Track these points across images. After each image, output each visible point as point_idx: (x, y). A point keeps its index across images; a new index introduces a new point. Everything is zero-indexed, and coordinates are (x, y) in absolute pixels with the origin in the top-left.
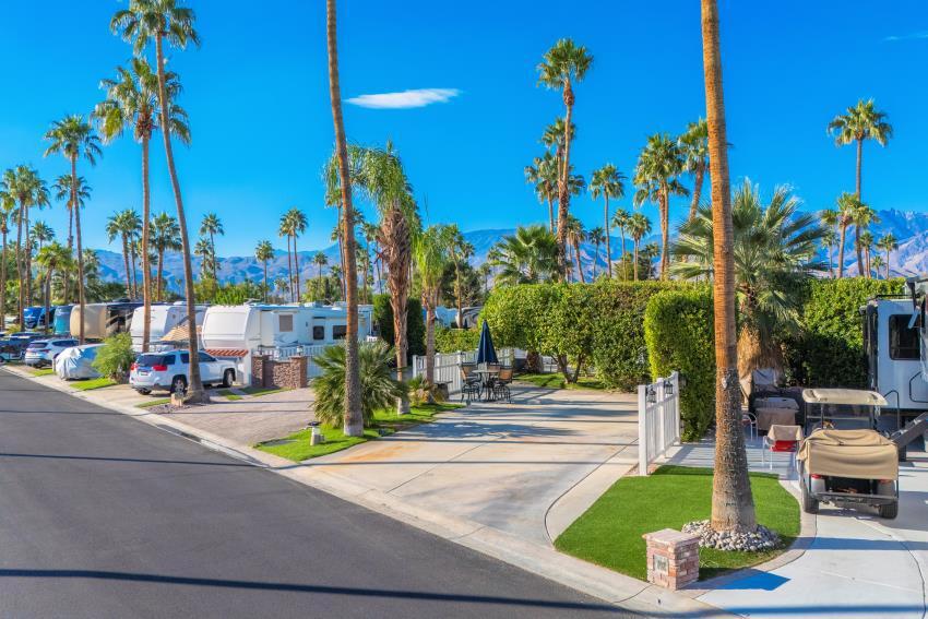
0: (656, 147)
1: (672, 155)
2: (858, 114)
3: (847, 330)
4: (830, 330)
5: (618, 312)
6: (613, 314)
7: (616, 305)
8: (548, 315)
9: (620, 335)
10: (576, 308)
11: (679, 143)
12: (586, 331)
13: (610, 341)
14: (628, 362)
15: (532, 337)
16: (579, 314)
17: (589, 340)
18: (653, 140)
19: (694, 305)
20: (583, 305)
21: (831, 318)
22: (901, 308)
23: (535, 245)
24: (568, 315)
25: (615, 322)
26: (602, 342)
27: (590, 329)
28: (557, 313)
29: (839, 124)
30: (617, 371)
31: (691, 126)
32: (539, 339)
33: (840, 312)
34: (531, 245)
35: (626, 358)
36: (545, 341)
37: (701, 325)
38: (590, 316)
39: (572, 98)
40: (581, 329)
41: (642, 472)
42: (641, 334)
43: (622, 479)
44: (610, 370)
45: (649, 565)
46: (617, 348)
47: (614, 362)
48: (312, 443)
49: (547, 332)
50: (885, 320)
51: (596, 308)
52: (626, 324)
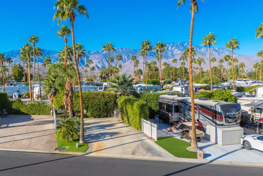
5: (95, 100)
6: (93, 100)
7: (94, 98)
10: (84, 99)
12: (87, 105)
13: (93, 107)
16: (85, 100)
20: (86, 98)
25: (94, 102)
26: (91, 107)
27: (88, 104)
30: (94, 114)
33: (146, 100)
35: (96, 110)
36: (75, 108)
38: (88, 101)
40: (86, 104)
41: (156, 140)
42: (100, 104)
43: (154, 142)
44: (92, 113)
45: (198, 157)
46: (95, 108)
47: (93, 111)
48: (77, 147)
49: (76, 105)
50: (173, 107)
51: (89, 99)
52: (97, 102)
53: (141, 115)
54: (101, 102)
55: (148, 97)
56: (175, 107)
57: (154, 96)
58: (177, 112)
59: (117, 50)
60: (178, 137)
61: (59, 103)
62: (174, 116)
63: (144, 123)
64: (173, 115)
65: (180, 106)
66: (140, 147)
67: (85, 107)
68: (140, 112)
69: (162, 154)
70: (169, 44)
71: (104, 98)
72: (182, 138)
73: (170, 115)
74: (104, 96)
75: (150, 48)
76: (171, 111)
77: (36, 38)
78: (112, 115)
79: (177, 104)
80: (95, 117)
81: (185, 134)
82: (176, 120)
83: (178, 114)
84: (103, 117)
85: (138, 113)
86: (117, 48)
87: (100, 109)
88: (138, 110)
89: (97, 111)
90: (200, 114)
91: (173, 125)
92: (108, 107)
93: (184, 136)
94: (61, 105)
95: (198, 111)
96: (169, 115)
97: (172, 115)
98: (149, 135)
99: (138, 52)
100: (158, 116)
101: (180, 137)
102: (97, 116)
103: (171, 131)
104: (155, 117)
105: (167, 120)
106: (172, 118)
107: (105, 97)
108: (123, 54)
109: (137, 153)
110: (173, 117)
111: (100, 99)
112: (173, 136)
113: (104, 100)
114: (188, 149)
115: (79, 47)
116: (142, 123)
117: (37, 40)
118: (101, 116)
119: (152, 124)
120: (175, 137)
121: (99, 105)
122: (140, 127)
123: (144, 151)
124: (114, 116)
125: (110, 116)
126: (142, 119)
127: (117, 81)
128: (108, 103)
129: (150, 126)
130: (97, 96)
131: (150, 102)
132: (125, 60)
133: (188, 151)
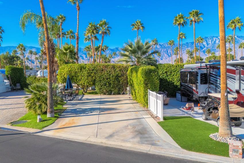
0: (92, 26)
1: (96, 28)
2: (138, 23)
3: (168, 77)
4: (163, 77)
5: (103, 72)
6: (102, 73)
7: (103, 70)
8: (82, 73)
9: (104, 79)
10: (91, 71)
11: (98, 26)
13: (101, 81)
14: (106, 86)
15: (77, 80)
16: (92, 73)
17: (95, 80)
18: (91, 24)
19: (154, 71)
20: (93, 70)
21: (164, 74)
22: (203, 71)
23: (69, 52)
24: (88, 73)
25: (102, 75)
26: (99, 81)
27: (95, 77)
28: (85, 73)
29: (133, 25)
30: (103, 89)
31: (101, 21)
32: (79, 81)
33: (166, 72)
34: (67, 51)
36: (81, 81)
37: (156, 76)
38: (95, 73)
39: (79, 8)
40: (92, 77)
41: (162, 120)
42: (110, 78)
43: (158, 122)
44: (100, 89)
45: (230, 153)
46: (103, 83)
47: (102, 86)
48: (38, 121)
49: (82, 78)
50: (199, 75)
51: (97, 71)
52: (105, 76)
53: (146, 84)
54: (111, 75)
55: (168, 68)
56: (202, 75)
57: (176, 66)
58: (206, 83)
59: (163, 45)
60: (202, 119)
61: (62, 75)
62: (200, 90)
63: (150, 96)
64: (199, 87)
65: (210, 73)
66: (129, 127)
67: (92, 81)
68: (145, 80)
69: (159, 141)
70: (217, 37)
71: (114, 71)
72: (207, 119)
73: (194, 88)
74: (114, 68)
75: (184, 23)
76: (195, 83)
77: (62, 18)
78: (125, 92)
79: (205, 71)
80: (105, 94)
81: (212, 112)
82: (202, 95)
83: (206, 86)
84: (114, 94)
85: (142, 82)
86: (162, 44)
87: (110, 84)
88: (143, 77)
89: (107, 87)
90: (242, 81)
91: (199, 103)
92: (119, 82)
93: (211, 116)
94: (64, 77)
95: (238, 76)
96: (192, 89)
97: (197, 88)
98: (155, 113)
99: (184, 46)
100: (180, 92)
101: (204, 117)
102: (108, 92)
103: (190, 108)
104: (177, 94)
105: (190, 95)
106: (197, 92)
107: (116, 70)
108: (169, 49)
109: (116, 137)
110: (198, 90)
111: (109, 72)
112: (193, 116)
113: (115, 73)
114: (211, 136)
115: (103, 23)
116: (148, 96)
117: (64, 19)
118: (111, 92)
119: (158, 95)
120: (196, 117)
121: (108, 79)
122: (146, 103)
123: (131, 133)
124: (127, 94)
125: (124, 94)
126: (148, 90)
127: (130, 48)
128: (120, 77)
129: (156, 100)
130: (106, 67)
131: (172, 75)
132: (171, 54)
133: (211, 140)
